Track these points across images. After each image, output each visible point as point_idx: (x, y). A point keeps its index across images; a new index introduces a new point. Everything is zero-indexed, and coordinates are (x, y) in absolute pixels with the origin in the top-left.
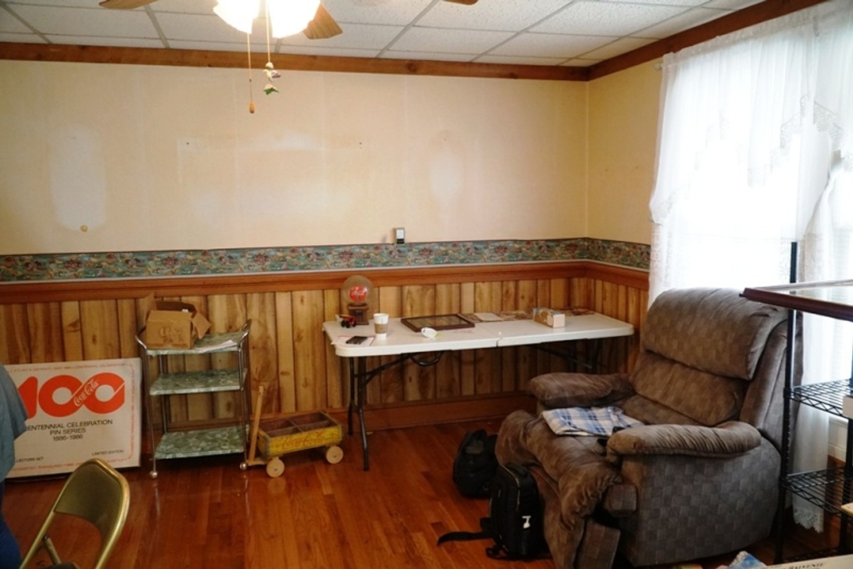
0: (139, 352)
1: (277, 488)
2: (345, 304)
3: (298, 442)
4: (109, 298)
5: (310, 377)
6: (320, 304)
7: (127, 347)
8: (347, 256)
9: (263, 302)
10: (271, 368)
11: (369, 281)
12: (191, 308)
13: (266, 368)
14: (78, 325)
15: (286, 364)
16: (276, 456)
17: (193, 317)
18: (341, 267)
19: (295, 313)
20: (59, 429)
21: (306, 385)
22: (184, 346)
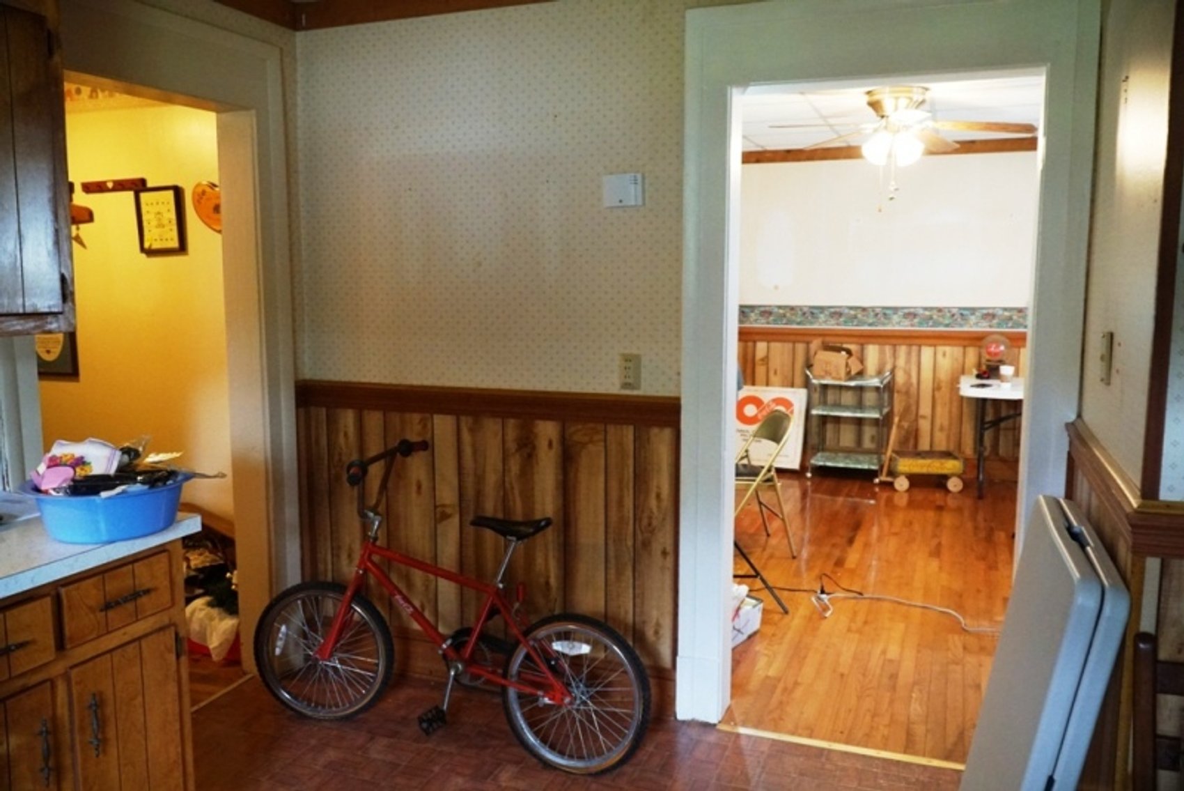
0: (807, 384)
1: (901, 500)
2: (983, 361)
3: (922, 466)
4: (789, 341)
5: (946, 423)
6: (961, 359)
7: (799, 379)
8: (990, 317)
9: (909, 354)
10: (911, 411)
11: (1007, 341)
12: (849, 352)
13: (907, 410)
14: (766, 360)
15: (925, 409)
16: (903, 474)
17: (848, 358)
18: (983, 327)
19: (937, 365)
20: (746, 434)
21: (942, 429)
22: (840, 379)
